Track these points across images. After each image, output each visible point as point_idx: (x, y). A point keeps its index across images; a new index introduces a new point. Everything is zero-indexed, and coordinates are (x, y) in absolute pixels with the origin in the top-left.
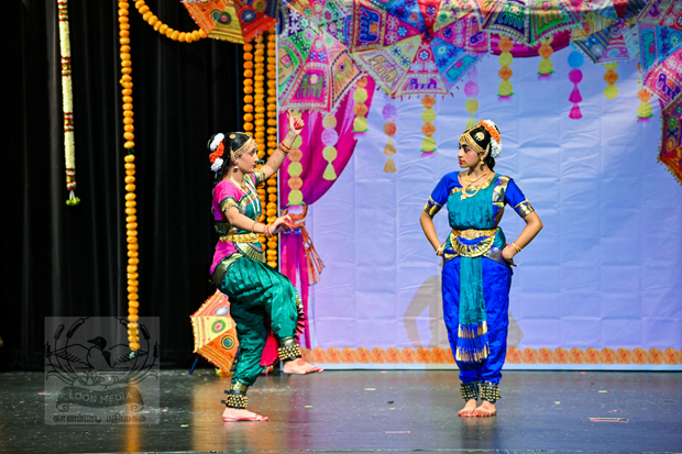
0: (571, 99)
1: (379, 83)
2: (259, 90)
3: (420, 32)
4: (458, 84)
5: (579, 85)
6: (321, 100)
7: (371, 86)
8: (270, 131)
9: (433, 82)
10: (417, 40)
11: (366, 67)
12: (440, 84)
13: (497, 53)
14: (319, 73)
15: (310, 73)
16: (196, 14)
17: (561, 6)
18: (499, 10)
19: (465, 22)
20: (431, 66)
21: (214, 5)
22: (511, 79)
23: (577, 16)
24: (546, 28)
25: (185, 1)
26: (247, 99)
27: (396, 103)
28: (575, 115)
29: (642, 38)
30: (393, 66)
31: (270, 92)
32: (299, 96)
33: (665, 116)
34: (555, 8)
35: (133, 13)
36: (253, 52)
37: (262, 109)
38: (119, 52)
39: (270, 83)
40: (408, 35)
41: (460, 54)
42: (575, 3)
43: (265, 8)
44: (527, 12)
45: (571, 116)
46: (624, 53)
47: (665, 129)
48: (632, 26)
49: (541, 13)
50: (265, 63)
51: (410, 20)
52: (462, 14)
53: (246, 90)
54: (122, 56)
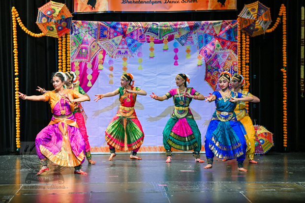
0: (174, 59)
1: (107, 52)
2: (64, 54)
3: (121, 34)
4: (135, 53)
5: (177, 54)
6: (86, 58)
7: (104, 53)
8: (68, 69)
9: (126, 52)
10: (120, 37)
11: (102, 47)
12: (129, 53)
13: (149, 42)
14: (86, 48)
15: (82, 48)
16: (41, 27)
17: (171, 26)
18: (149, 27)
19: (137, 31)
20: (125, 46)
21: (48, 24)
22: (154, 51)
23: (176, 30)
24: (166, 33)
25: (37, 22)
26: (60, 57)
27: (113, 59)
28: (176, 64)
29: (198, 38)
30: (112, 46)
31: (68, 55)
32: (78, 57)
33: (207, 65)
34: (169, 27)
35: (18, 27)
36: (62, 41)
37: (65, 61)
38: (13, 41)
39: (68, 52)
40: (117, 35)
41: (136, 42)
42: (176, 25)
43: (65, 26)
44: (159, 28)
45: (174, 64)
46: (192, 42)
47: (207, 69)
48: (195, 33)
49: (164, 28)
50: (66, 45)
51: (118, 30)
52: (136, 28)
53: (59, 54)
54: (14, 42)
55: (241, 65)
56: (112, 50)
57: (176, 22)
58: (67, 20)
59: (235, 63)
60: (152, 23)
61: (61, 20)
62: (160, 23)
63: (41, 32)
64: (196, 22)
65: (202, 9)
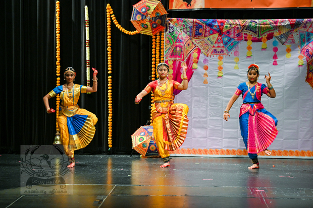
0: (273, 58)
1: (202, 51)
2: (158, 53)
3: (218, 32)
4: (232, 51)
5: (277, 53)
6: (181, 57)
7: (199, 51)
9: (222, 51)
10: (216, 35)
11: (197, 45)
12: (225, 52)
13: (246, 40)
14: (180, 47)
15: (176, 47)
16: (135, 25)
17: (270, 24)
18: (247, 25)
19: (235, 29)
20: (221, 45)
21: (142, 22)
22: (251, 50)
23: (276, 28)
24: (265, 32)
25: (131, 20)
26: (153, 56)
27: (208, 58)
28: (275, 64)
29: (300, 36)
30: (207, 45)
31: (162, 53)
32: (173, 55)
33: (308, 65)
34: (268, 24)
35: (112, 24)
36: (156, 39)
37: (159, 60)
38: (107, 38)
39: (162, 50)
40: (213, 33)
41: (233, 41)
42: (276, 23)
43: (160, 23)
44: (258, 26)
45: (273, 64)
46: (293, 41)
47: (308, 70)
48: (297, 31)
49: (263, 26)
50: (160, 43)
51: (214, 28)
52: (233, 26)
53: (153, 53)
54: (108, 40)
56: (207, 48)
57: (276, 20)
58: (162, 18)
60: (250, 20)
61: (156, 17)
62: (259, 20)
63: (135, 29)
64: (297, 20)
65: (305, 6)
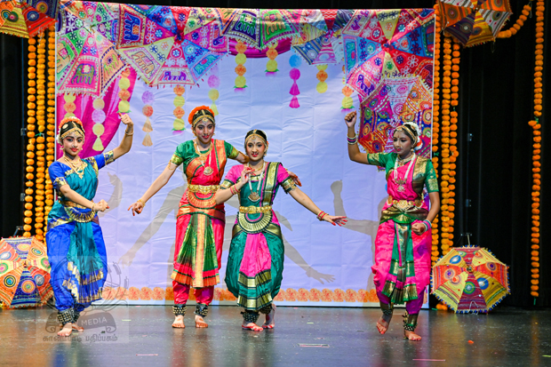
0: (291, 93)
1: (139, 74)
2: (41, 76)
3: (173, 35)
4: (204, 77)
5: (297, 81)
6: (93, 87)
7: (133, 75)
8: (49, 110)
9: (183, 75)
10: (170, 41)
11: (129, 61)
12: (189, 77)
13: (234, 53)
14: (91, 64)
15: (83, 64)
17: (284, 19)
18: (236, 19)
19: (209, 28)
20: (181, 62)
21: (4, 7)
22: (245, 75)
23: (296, 27)
24: (272, 35)
26: (31, 83)
27: (153, 90)
28: (294, 104)
29: (346, 46)
30: (151, 61)
31: (50, 78)
32: (74, 82)
33: (363, 108)
34: (280, 20)
36: (36, 45)
37: (43, 92)
39: (50, 71)
40: (163, 37)
41: (205, 53)
42: (296, 17)
44: (258, 22)
45: (291, 106)
46: (332, 57)
47: (363, 118)
48: (339, 36)
49: (268, 23)
50: (46, 54)
51: (165, 25)
52: (207, 22)
53: (30, 76)
55: (440, 111)
57: (295, 11)
59: (426, 106)
60: (242, 10)
62: (261, 10)
64: (340, 12)
